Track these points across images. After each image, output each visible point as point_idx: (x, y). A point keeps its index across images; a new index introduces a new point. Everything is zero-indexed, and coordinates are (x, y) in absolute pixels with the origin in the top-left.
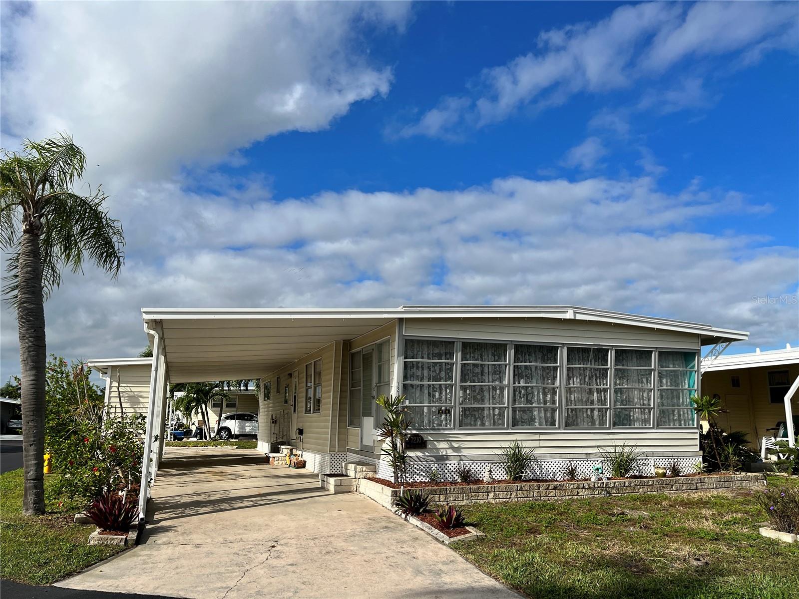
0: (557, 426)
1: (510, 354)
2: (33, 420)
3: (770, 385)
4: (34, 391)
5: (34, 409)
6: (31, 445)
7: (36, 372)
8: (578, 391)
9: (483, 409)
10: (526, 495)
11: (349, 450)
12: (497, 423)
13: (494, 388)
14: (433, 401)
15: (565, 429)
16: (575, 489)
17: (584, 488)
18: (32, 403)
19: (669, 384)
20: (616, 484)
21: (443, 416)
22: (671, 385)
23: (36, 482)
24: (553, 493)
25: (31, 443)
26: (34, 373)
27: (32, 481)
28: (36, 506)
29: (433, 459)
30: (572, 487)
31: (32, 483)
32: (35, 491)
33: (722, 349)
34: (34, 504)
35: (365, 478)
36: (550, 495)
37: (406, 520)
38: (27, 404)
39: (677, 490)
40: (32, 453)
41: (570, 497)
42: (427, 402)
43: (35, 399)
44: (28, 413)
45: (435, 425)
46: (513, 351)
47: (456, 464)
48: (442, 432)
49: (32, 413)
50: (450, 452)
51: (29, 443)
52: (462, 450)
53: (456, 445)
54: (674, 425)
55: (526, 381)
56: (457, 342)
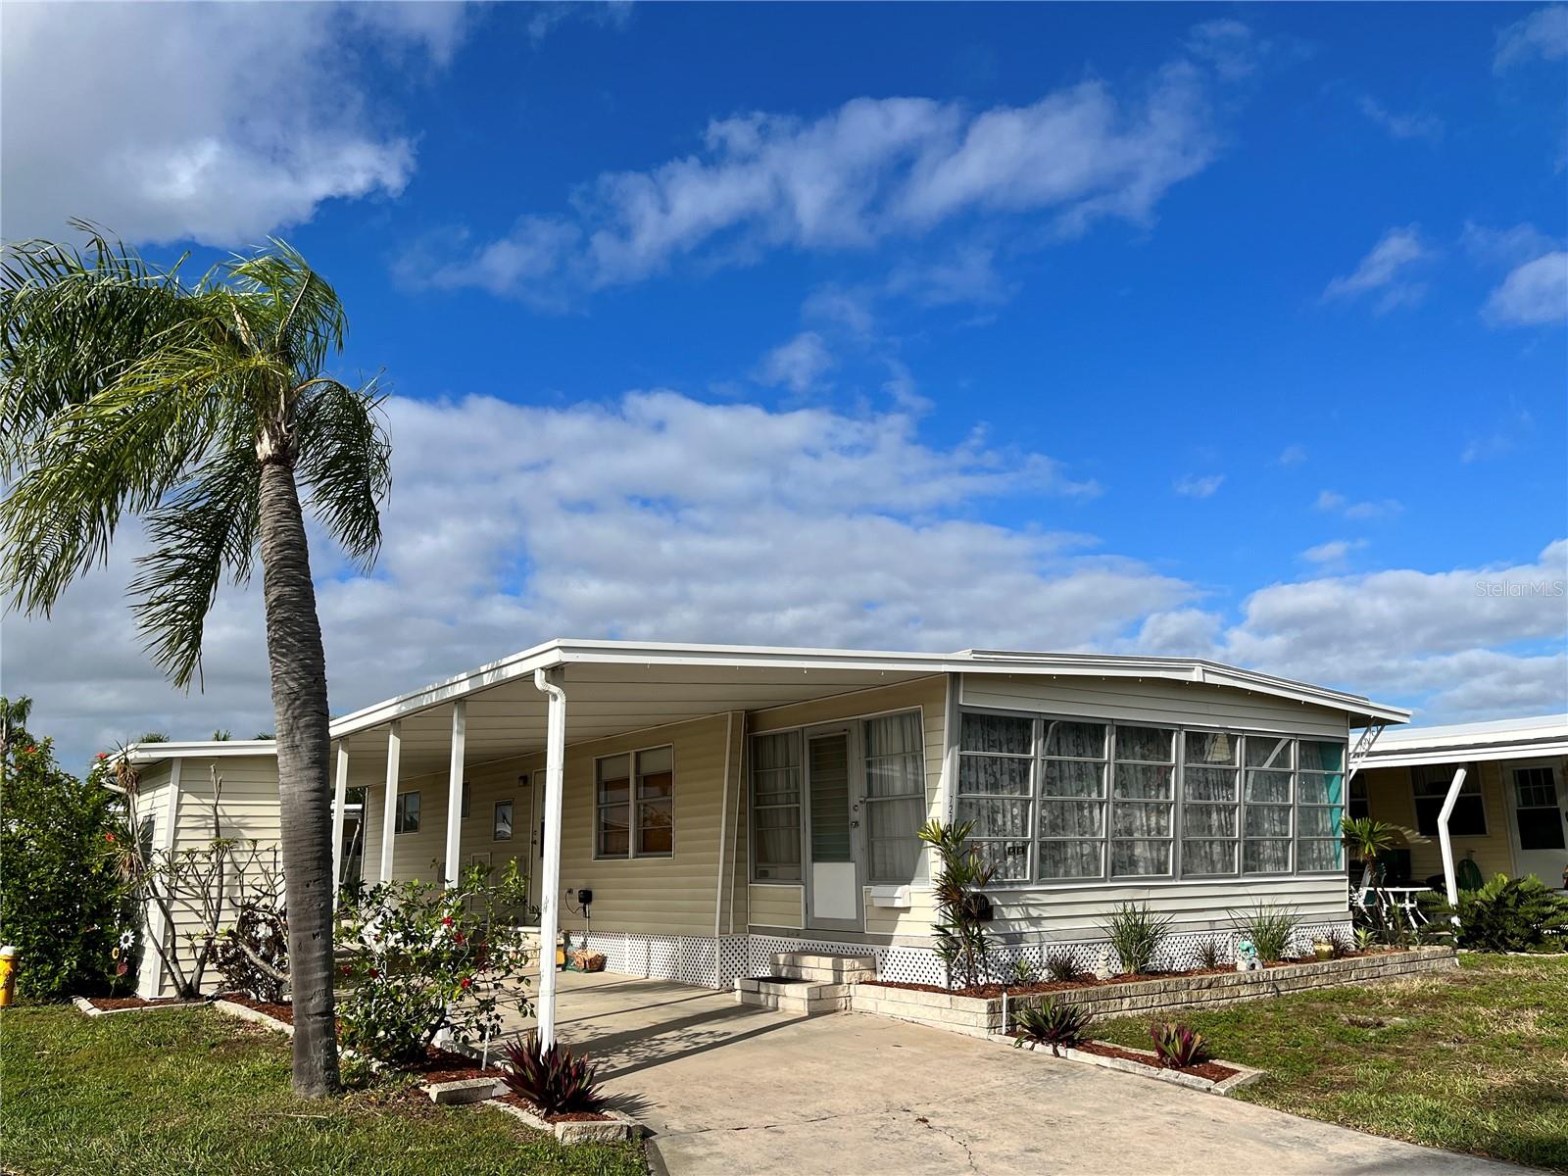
0: (1171, 874)
1: (1109, 744)
2: (318, 880)
3: (1416, 794)
4: (319, 815)
5: (319, 854)
6: (314, 936)
7: (320, 772)
8: (1192, 810)
9: (1064, 843)
10: (1172, 1001)
11: (754, 930)
12: (1088, 869)
13: (1080, 806)
14: (994, 831)
15: (1182, 879)
16: (1235, 985)
17: (1246, 983)
18: (315, 842)
19: (1304, 797)
20: (1286, 973)
21: (1010, 859)
22: (1307, 800)
23: (327, 1021)
24: (1207, 994)
25: (315, 932)
26: (317, 775)
27: (320, 1018)
28: (329, 1075)
29: (1003, 940)
30: (1230, 982)
31: (320, 1021)
32: (325, 1040)
33: (1372, 738)
34: (326, 1070)
35: (861, 983)
36: (1203, 999)
37: (1056, 1054)
38: (304, 844)
39: (1357, 980)
40: (318, 954)
41: (1229, 1000)
42: (986, 833)
43: (320, 832)
44: (308, 864)
45: (999, 876)
46: (1114, 737)
47: (1037, 949)
48: (1016, 888)
49: (315, 863)
50: (1024, 927)
51: (310, 933)
52: (1043, 922)
53: (1034, 912)
54: (1314, 868)
55: (1123, 792)
56: (1037, 719)
